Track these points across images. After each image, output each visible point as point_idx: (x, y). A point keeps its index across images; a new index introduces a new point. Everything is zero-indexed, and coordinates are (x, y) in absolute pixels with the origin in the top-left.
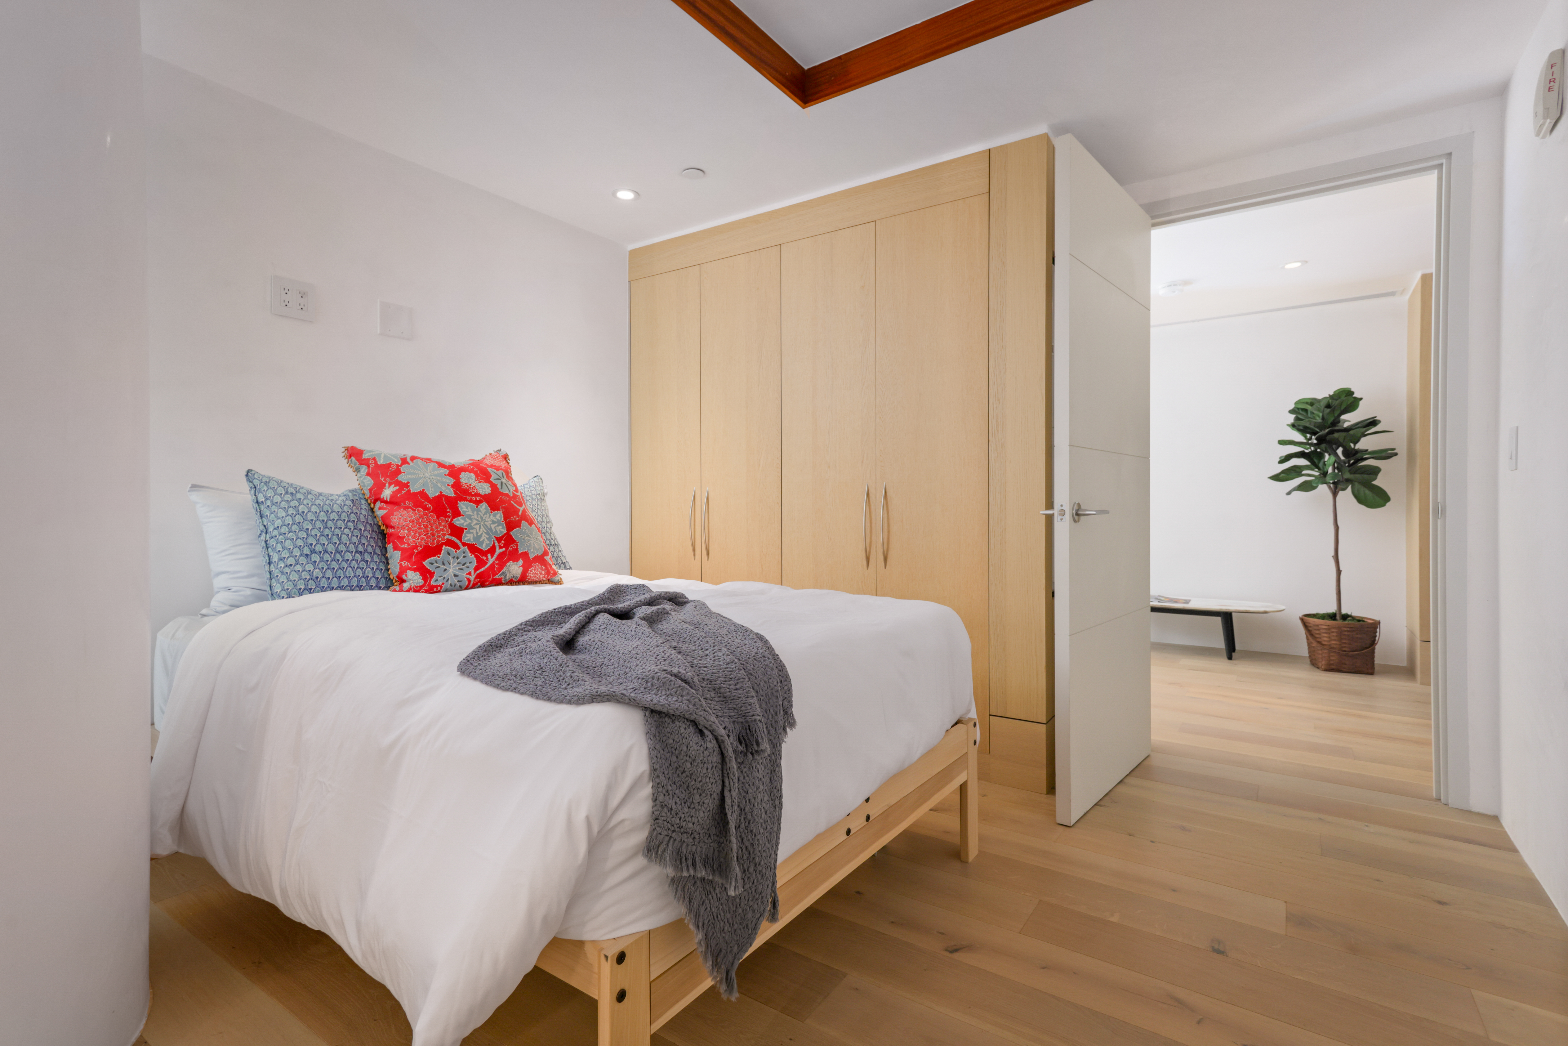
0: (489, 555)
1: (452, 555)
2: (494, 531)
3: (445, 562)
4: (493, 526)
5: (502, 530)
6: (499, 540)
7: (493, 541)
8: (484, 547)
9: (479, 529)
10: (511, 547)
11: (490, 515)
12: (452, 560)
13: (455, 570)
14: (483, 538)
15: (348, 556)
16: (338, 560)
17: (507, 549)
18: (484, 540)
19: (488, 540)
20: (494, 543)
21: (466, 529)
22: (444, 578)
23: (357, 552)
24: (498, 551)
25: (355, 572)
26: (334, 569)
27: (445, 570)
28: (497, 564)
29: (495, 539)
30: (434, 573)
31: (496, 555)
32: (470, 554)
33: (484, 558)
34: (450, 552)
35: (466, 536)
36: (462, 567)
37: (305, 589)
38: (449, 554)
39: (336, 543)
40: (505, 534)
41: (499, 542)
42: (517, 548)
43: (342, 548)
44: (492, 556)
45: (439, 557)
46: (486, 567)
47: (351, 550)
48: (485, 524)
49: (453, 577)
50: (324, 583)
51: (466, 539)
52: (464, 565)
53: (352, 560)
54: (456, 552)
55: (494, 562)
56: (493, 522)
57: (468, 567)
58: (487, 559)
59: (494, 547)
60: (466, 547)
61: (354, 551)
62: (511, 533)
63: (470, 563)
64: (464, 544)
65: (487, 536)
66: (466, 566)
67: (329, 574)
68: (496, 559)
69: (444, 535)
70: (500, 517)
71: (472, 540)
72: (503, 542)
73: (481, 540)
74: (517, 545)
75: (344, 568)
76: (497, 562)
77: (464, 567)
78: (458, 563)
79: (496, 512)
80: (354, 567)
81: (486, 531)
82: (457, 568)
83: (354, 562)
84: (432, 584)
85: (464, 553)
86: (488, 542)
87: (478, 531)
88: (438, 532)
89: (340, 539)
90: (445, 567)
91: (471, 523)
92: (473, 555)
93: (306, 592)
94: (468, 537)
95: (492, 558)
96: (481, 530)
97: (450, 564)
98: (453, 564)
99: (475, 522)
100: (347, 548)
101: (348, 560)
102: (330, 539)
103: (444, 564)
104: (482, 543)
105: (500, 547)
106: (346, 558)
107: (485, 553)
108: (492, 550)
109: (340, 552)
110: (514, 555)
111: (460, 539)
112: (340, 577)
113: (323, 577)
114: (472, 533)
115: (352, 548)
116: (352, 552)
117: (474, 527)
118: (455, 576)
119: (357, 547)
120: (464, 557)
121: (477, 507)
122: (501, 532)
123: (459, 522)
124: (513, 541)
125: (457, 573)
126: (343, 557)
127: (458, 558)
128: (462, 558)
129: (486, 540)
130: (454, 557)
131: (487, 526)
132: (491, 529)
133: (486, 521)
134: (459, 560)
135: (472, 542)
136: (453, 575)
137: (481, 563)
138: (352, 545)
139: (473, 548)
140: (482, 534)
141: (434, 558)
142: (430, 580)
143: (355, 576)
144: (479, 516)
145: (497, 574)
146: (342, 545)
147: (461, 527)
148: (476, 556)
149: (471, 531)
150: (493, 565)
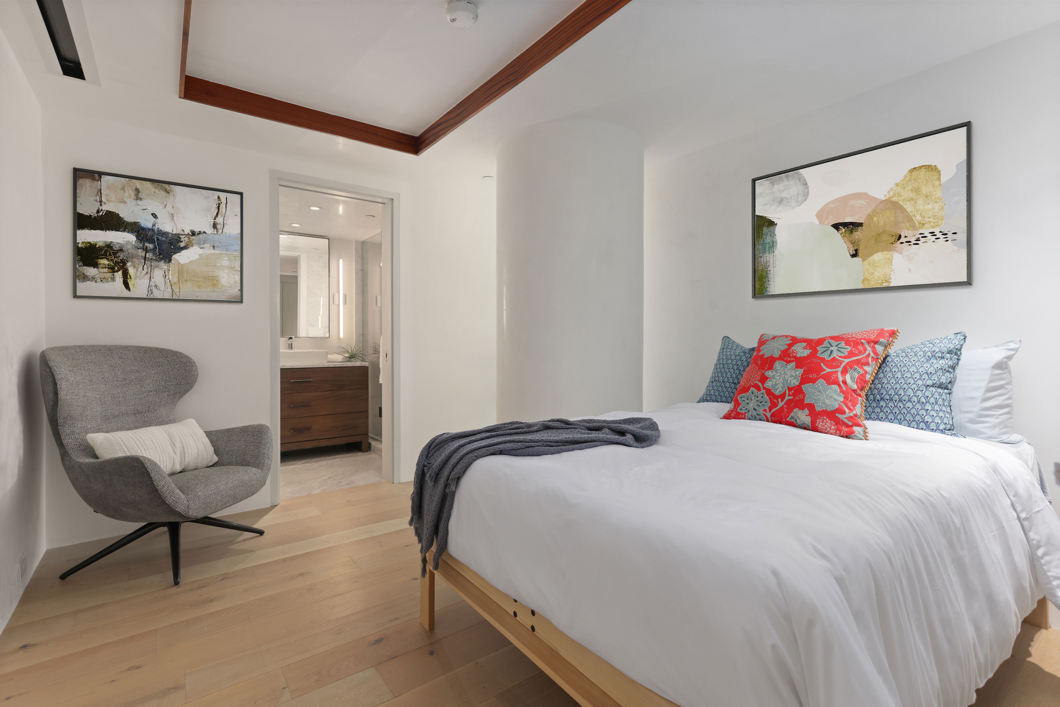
0: (780, 400)
1: (754, 394)
2: (789, 382)
3: (749, 398)
4: (790, 379)
5: (795, 382)
6: (790, 389)
7: (785, 389)
8: (777, 393)
9: (779, 380)
10: (799, 397)
11: (792, 371)
12: (753, 398)
13: (755, 405)
14: (779, 386)
15: (728, 385)
16: (722, 386)
17: (794, 397)
18: (779, 388)
19: (782, 388)
20: (785, 391)
21: (770, 378)
22: (746, 409)
23: (733, 383)
24: (787, 398)
25: (729, 394)
26: (719, 391)
27: (748, 403)
28: (786, 408)
29: (787, 388)
30: (741, 404)
31: (785, 401)
32: (766, 396)
33: (776, 401)
34: (754, 392)
35: (767, 383)
36: (759, 404)
37: (705, 399)
38: (753, 393)
39: (724, 377)
40: (797, 386)
41: (789, 391)
42: (804, 399)
43: (726, 380)
44: (782, 401)
45: (746, 394)
46: (777, 408)
47: (730, 381)
48: (784, 377)
49: (753, 410)
50: (714, 398)
51: (767, 385)
52: (761, 403)
53: (729, 387)
54: (757, 392)
55: (783, 406)
56: (792, 376)
57: (763, 405)
58: (778, 402)
59: (785, 393)
60: (765, 390)
61: (732, 382)
62: (802, 386)
63: (766, 402)
64: (764, 388)
65: (782, 385)
66: (762, 404)
67: (717, 394)
68: (785, 404)
69: (755, 380)
70: (799, 373)
71: (770, 386)
72: (793, 391)
73: (777, 387)
74: (804, 396)
75: (724, 391)
76: (785, 406)
77: (760, 404)
78: (757, 401)
79: (799, 369)
80: (729, 391)
81: (782, 382)
82: (756, 404)
83: (730, 388)
84: (738, 411)
85: (763, 394)
86: (781, 390)
87: (777, 381)
88: (753, 378)
89: (726, 375)
90: (748, 402)
91: (775, 375)
92: (768, 397)
93: (706, 401)
94: (768, 384)
95: (782, 402)
96: (780, 380)
97: (751, 400)
98: (754, 400)
99: (779, 374)
100: (728, 380)
101: (727, 387)
102: (722, 374)
103: (748, 399)
104: (777, 389)
105: (789, 395)
106: (726, 386)
107: (777, 397)
108: (783, 396)
109: (724, 382)
110: (801, 405)
111: (763, 384)
112: (722, 396)
113: (714, 394)
114: (773, 381)
115: (731, 380)
116: (730, 382)
117: (776, 377)
118: (754, 409)
119: (734, 380)
120: (762, 397)
121: (786, 365)
122: (794, 383)
123: (769, 373)
124: (802, 392)
125: (756, 408)
126: (725, 385)
127: (757, 397)
128: (760, 397)
129: (780, 387)
130: (755, 396)
131: (785, 378)
132: (787, 381)
133: (786, 375)
134: (758, 398)
135: (770, 387)
136: (752, 408)
137: (774, 405)
138: (731, 379)
139: (769, 392)
140: (779, 383)
141: (744, 394)
142: (737, 408)
143: (729, 397)
144: (783, 371)
145: (788, 417)
146: (726, 378)
147: (768, 376)
148: (770, 398)
149: (773, 380)
150: (782, 407)
